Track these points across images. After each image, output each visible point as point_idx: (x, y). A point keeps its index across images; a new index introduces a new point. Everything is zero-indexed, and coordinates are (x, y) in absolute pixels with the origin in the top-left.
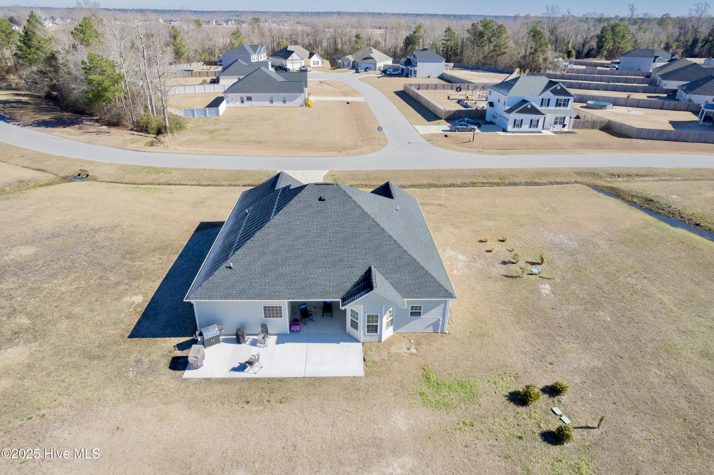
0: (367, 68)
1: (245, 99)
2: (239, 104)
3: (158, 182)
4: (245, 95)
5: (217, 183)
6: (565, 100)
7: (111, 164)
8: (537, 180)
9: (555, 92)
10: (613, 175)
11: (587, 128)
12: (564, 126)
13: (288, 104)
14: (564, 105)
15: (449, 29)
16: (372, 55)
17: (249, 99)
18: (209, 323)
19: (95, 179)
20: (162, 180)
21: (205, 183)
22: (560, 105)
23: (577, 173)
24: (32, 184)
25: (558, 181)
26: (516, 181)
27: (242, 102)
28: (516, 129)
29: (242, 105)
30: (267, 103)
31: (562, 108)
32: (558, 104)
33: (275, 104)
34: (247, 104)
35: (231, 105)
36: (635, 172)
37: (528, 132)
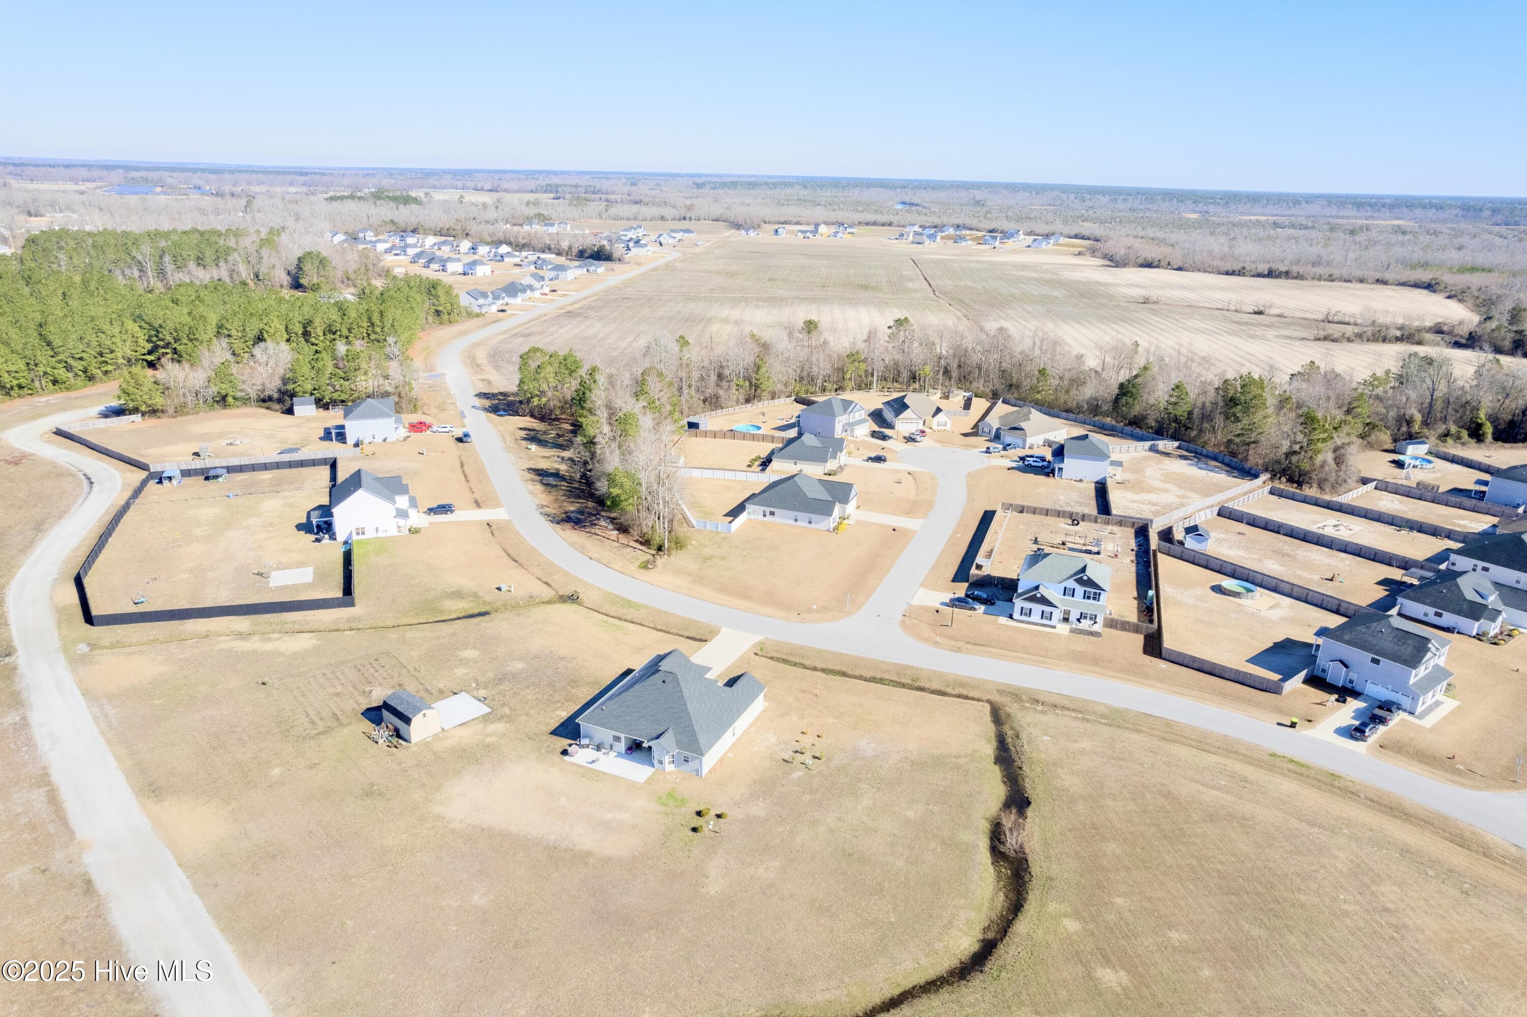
0: (1009, 445)
1: (768, 513)
2: (761, 517)
3: (625, 617)
4: (768, 510)
5: (668, 630)
6: (1095, 594)
7: (599, 589)
8: (950, 690)
9: (1080, 581)
10: (1038, 701)
11: (1129, 630)
12: (1095, 623)
13: (813, 526)
14: (1094, 599)
15: (1178, 387)
16: (1023, 425)
17: (772, 513)
18: (585, 737)
19: (581, 604)
20: (629, 617)
21: (660, 627)
22: (1089, 598)
23: (998, 691)
24: (538, 600)
25: (971, 694)
26: (927, 686)
27: (765, 515)
28: (1024, 618)
29: (764, 519)
30: (792, 522)
31: (1091, 601)
32: (1086, 596)
33: (799, 523)
34: (769, 518)
35: (752, 516)
36: (1065, 703)
37: (1037, 624)
